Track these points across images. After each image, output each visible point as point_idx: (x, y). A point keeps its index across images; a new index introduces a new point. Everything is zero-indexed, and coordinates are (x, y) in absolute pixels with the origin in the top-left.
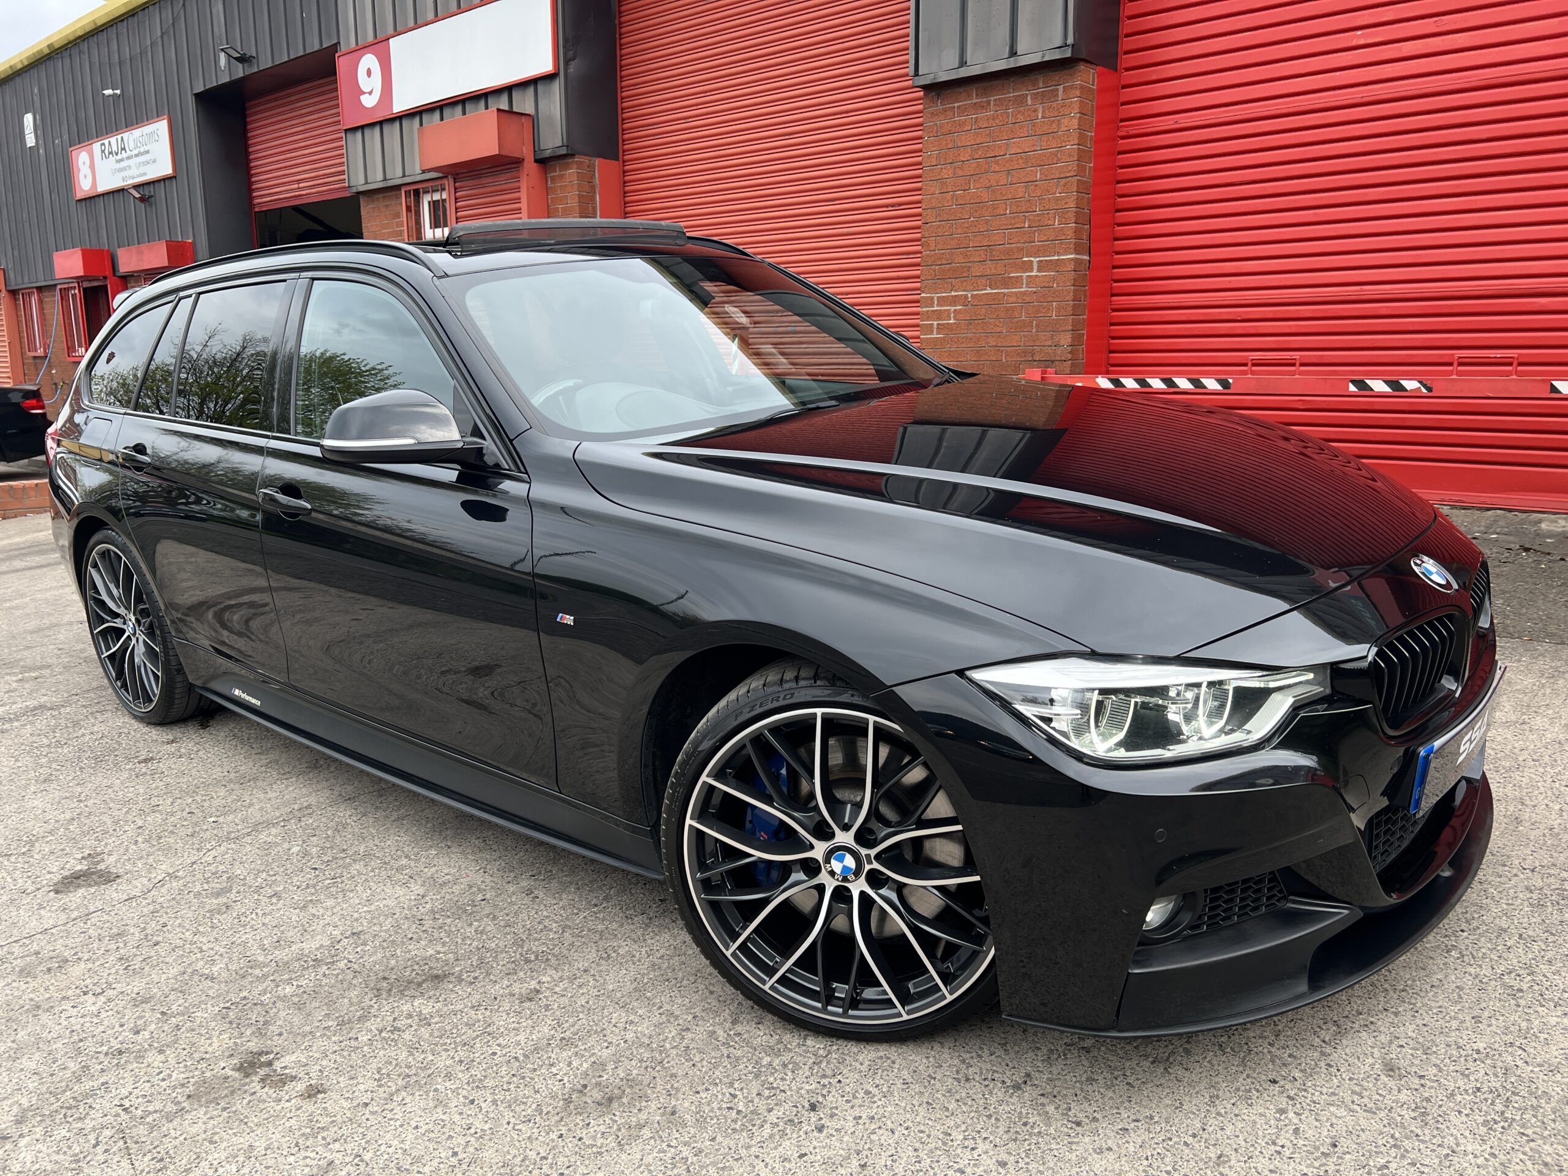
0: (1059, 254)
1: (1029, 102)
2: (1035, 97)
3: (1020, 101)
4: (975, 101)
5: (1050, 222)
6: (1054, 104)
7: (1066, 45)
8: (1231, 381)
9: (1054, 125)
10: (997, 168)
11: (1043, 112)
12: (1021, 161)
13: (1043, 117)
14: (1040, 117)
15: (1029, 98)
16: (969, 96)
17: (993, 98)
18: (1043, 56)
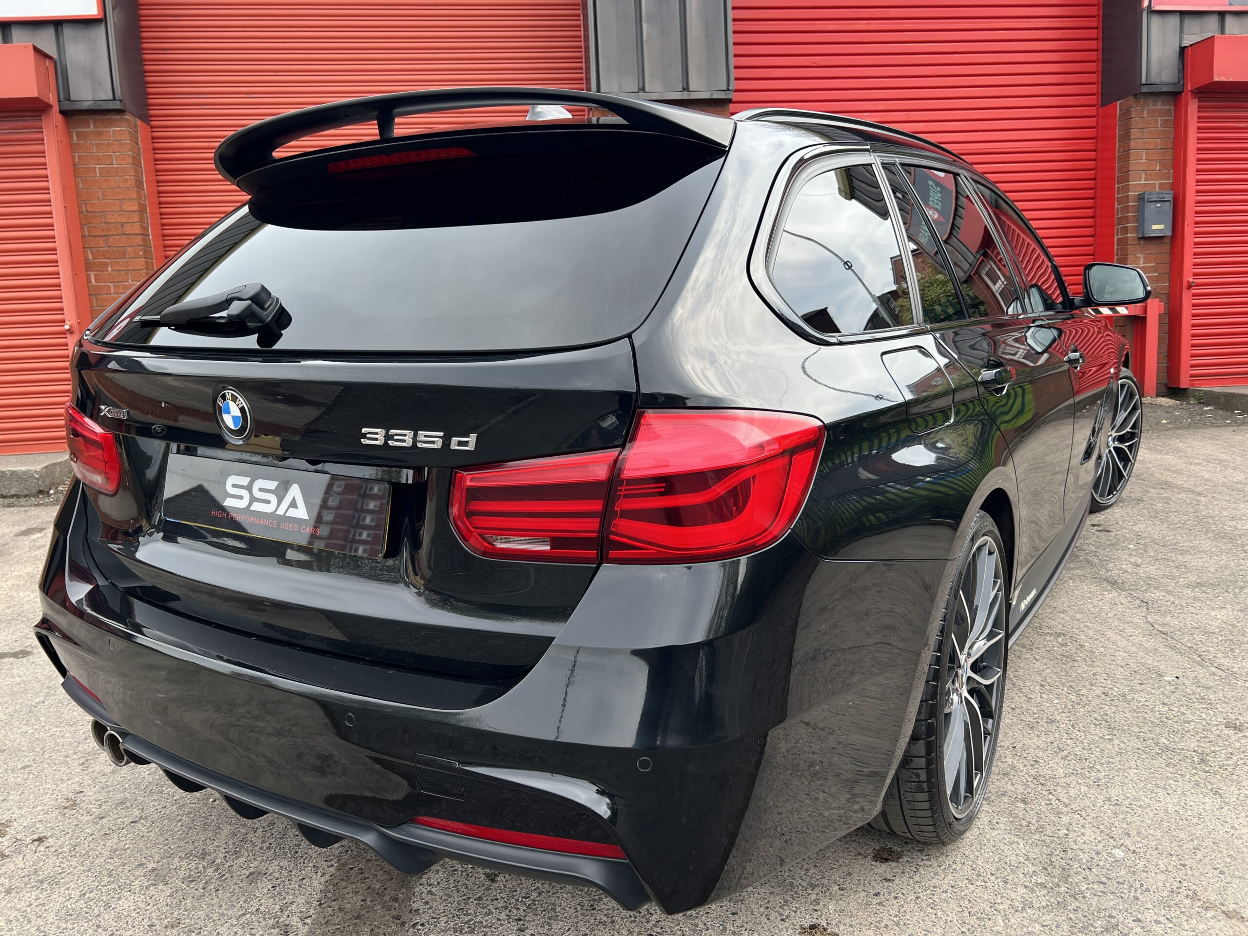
7: (728, 90)
18: (712, 95)
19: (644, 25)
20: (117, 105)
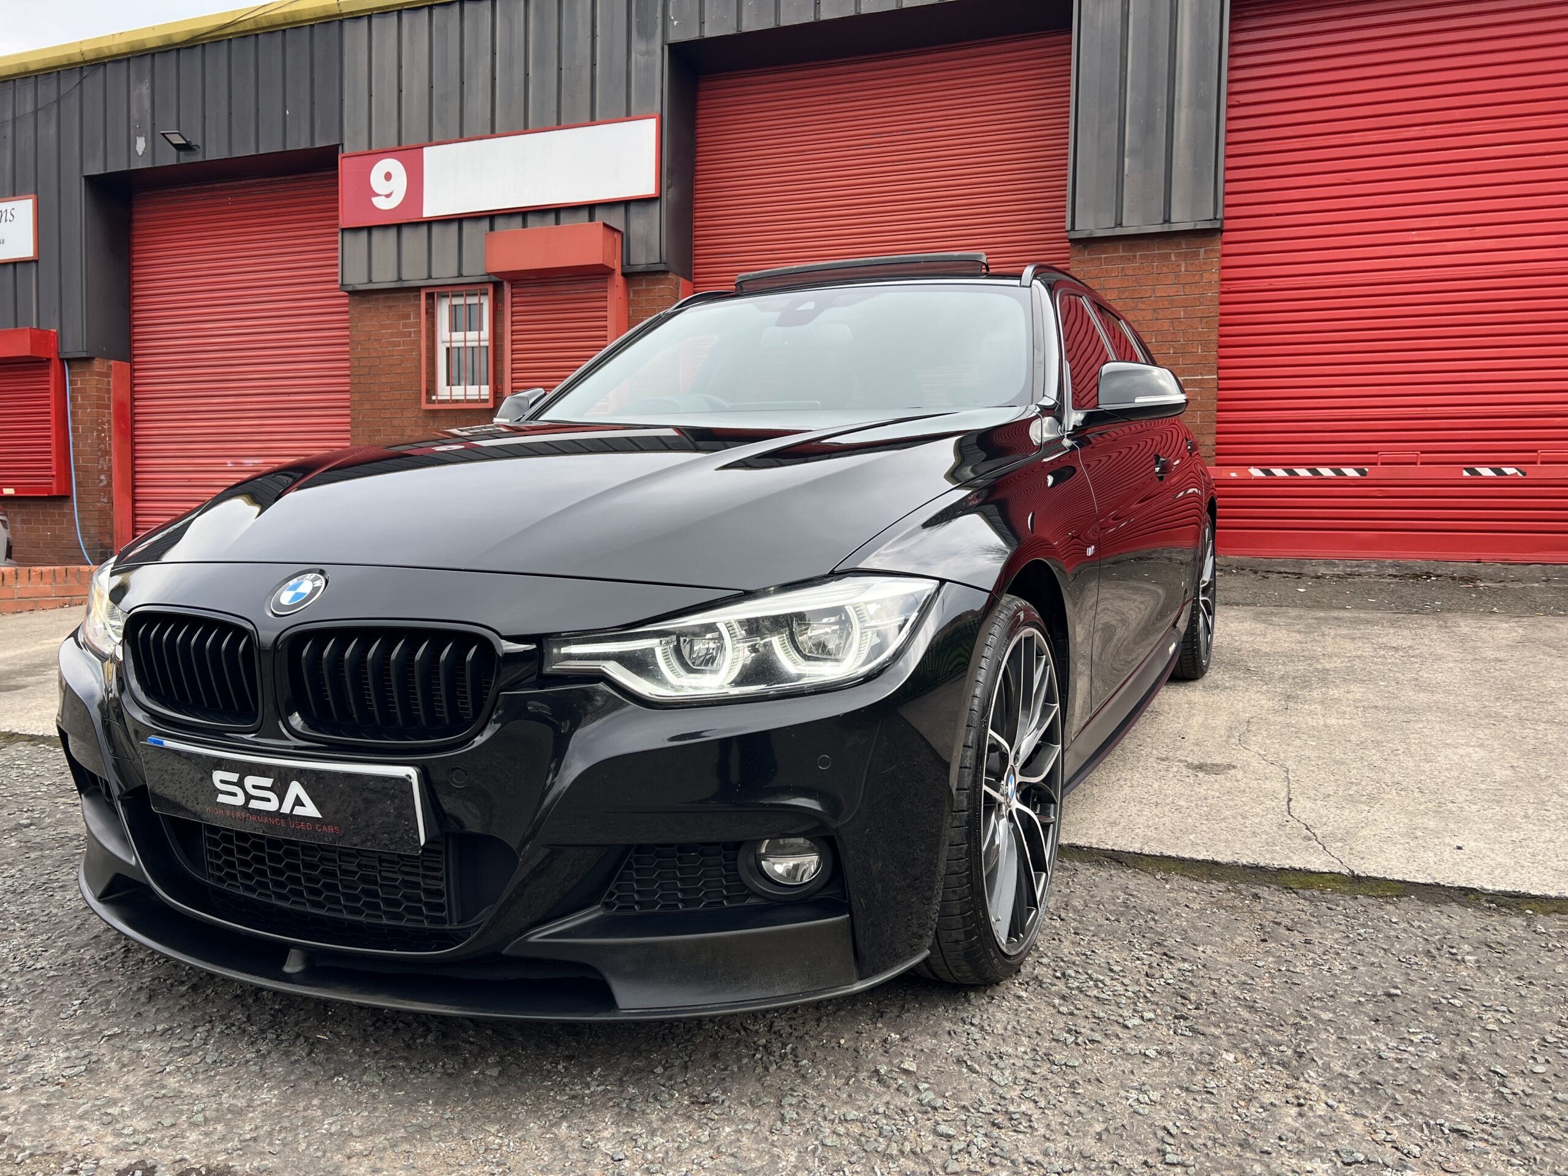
0: (1202, 374)
1: (1173, 258)
2: (1178, 255)
3: (1166, 257)
4: (1121, 254)
5: (1194, 350)
6: (1196, 262)
7: (1215, 219)
8: (1367, 470)
9: (1196, 277)
10: (1144, 307)
11: (1186, 267)
12: (1166, 303)
13: (1186, 271)
14: (1183, 270)
15: (1173, 255)
16: (1117, 250)
17: (1138, 254)
18: (1195, 226)
19: (1127, 160)
20: (662, 267)
